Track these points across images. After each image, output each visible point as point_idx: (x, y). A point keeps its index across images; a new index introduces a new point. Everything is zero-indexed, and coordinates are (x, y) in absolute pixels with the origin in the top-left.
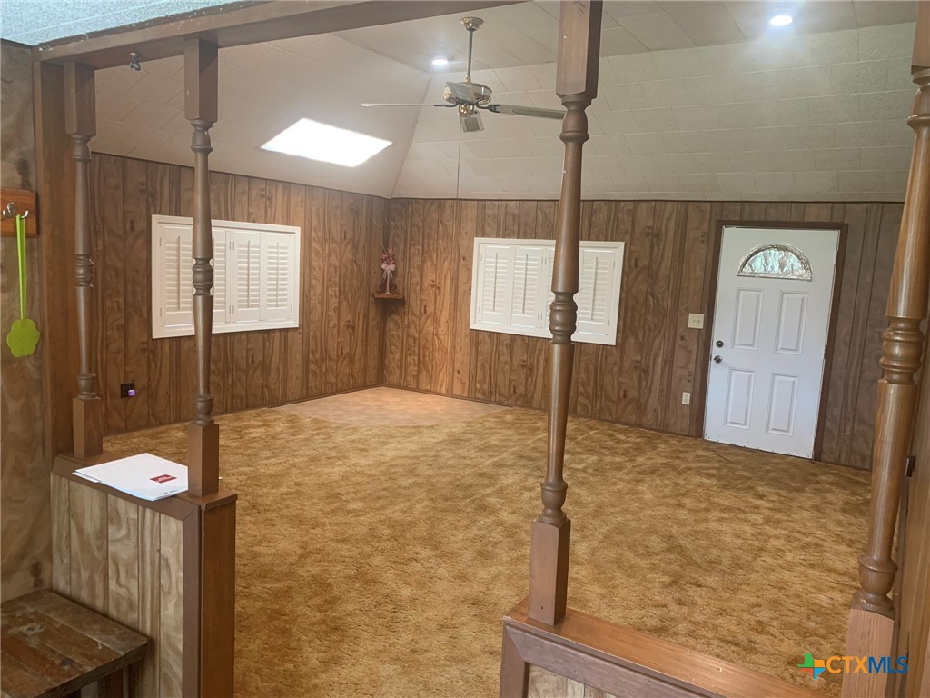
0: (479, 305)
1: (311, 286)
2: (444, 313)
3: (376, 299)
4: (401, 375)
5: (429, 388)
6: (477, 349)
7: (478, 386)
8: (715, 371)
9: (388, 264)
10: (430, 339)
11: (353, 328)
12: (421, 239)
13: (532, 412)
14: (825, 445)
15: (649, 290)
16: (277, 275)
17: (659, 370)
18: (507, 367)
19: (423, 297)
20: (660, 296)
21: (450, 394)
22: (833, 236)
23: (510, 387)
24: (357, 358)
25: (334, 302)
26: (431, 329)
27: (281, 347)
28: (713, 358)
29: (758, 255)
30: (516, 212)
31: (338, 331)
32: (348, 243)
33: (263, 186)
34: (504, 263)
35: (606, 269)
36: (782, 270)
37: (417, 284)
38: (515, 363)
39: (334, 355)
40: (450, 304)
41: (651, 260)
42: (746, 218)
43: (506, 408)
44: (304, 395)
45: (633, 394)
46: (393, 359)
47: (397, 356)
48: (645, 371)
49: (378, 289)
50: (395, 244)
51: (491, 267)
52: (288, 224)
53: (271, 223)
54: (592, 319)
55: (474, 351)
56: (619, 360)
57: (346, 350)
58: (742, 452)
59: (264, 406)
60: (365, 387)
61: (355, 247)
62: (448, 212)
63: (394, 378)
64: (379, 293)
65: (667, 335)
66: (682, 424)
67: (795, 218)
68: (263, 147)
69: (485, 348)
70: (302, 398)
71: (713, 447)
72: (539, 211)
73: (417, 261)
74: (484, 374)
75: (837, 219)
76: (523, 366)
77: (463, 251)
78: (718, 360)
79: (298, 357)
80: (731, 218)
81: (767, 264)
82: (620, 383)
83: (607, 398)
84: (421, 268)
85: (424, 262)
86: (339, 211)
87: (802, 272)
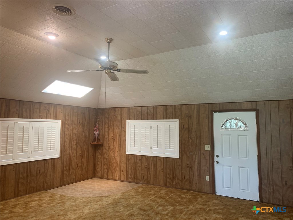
0: (129, 145)
1: (65, 141)
2: (117, 148)
3: (92, 145)
4: (101, 173)
5: (112, 178)
6: (129, 162)
7: (130, 176)
8: (217, 166)
9: (96, 131)
10: (112, 158)
11: (82, 156)
12: (108, 122)
13: (150, 186)
14: (263, 195)
15: (189, 137)
16: (51, 138)
17: (196, 167)
18: (140, 168)
19: (109, 143)
20: (194, 139)
21: (119, 180)
22: (254, 114)
23: (141, 176)
24: (84, 168)
25: (74, 147)
26: (112, 155)
27: (52, 166)
28: (216, 161)
29: (227, 122)
30: (140, 111)
31: (76, 158)
32: (80, 125)
33: (46, 106)
34: (137, 129)
35: (173, 129)
36: (237, 127)
37: (107, 138)
38: (143, 166)
39: (74, 167)
40: (119, 145)
41: (189, 125)
42: (221, 109)
43: (140, 185)
44: (62, 184)
45: (187, 177)
46: (99, 167)
47: (100, 166)
48: (191, 168)
49: (93, 141)
50: (99, 124)
51: (133, 130)
52: (56, 119)
53: (48, 119)
54: (170, 148)
55: (128, 163)
56: (181, 164)
57: (80, 165)
58: (231, 200)
59: (44, 190)
60: (88, 178)
61: (83, 126)
62: (117, 112)
63: (99, 175)
64: (93, 142)
65: (197, 153)
66: (207, 189)
67: (239, 108)
68: (43, 91)
69: (132, 161)
70: (61, 185)
71: (219, 198)
72: (148, 110)
73: (107, 130)
74: (132, 171)
75: (254, 107)
76: (146, 168)
77: (123, 126)
78: (217, 162)
79: (59, 169)
80: (216, 109)
81: (231, 125)
82: (182, 173)
83: (178, 179)
84: (108, 132)
85: (109, 130)
86: (77, 113)
87: (244, 127)
